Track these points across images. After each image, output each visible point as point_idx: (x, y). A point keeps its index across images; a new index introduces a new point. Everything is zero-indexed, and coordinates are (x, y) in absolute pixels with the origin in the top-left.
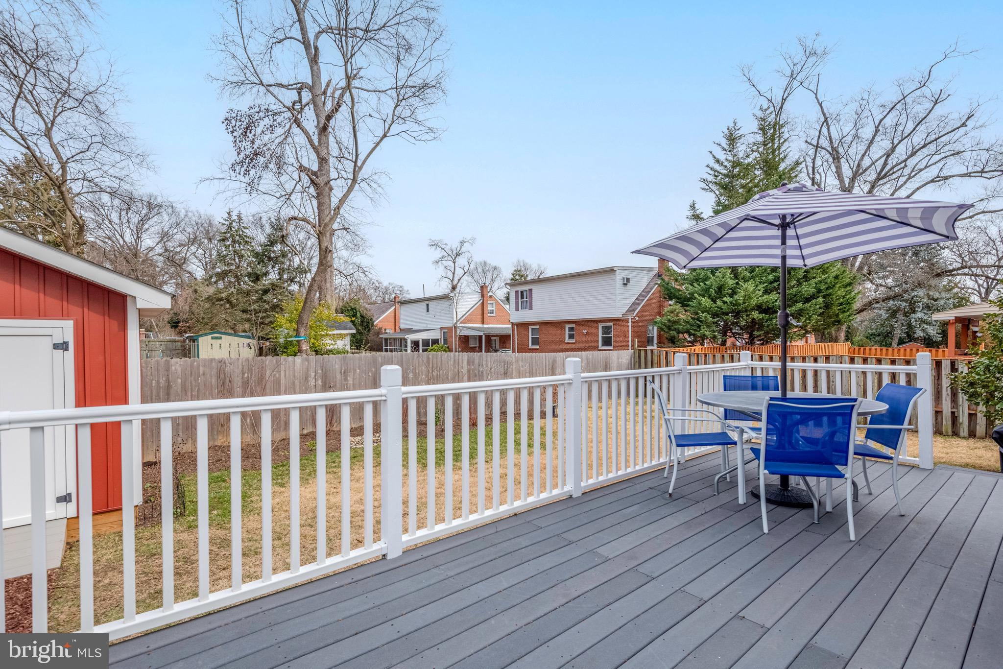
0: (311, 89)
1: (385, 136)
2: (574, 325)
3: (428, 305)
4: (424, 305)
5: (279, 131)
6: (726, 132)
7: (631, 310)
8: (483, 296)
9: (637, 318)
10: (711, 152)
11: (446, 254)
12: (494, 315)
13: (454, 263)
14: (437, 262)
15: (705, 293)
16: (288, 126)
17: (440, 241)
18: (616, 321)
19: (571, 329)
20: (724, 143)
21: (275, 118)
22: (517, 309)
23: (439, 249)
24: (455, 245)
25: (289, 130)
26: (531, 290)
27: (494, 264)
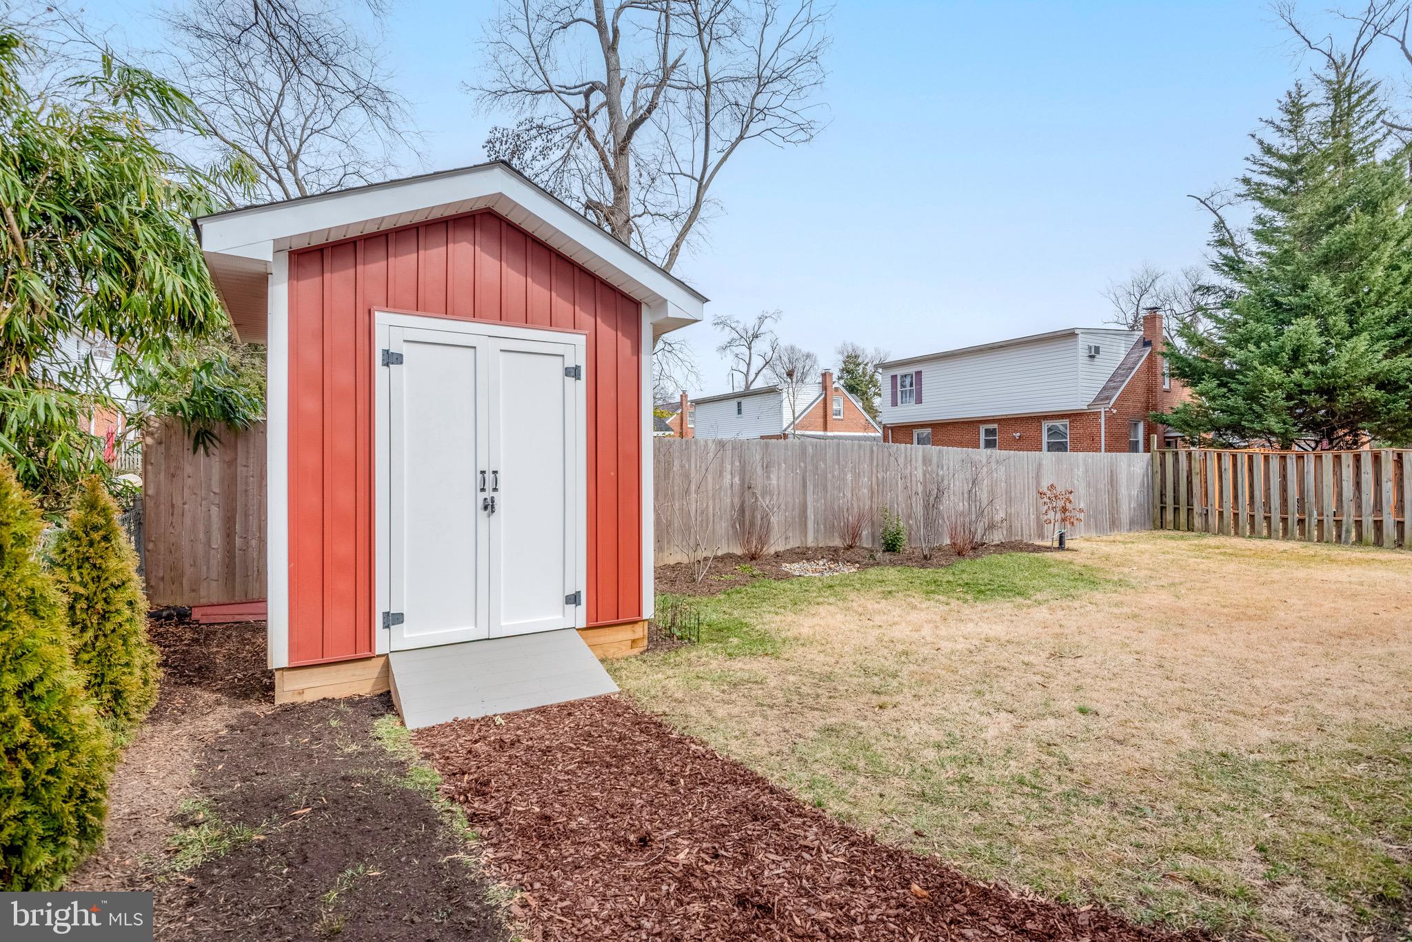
0: (606, 90)
1: (741, 137)
2: (991, 426)
3: (739, 404)
4: (734, 403)
5: (557, 154)
6: (1286, 100)
7: (1102, 397)
8: (825, 388)
9: (1115, 411)
10: (1253, 136)
11: (736, 336)
12: (841, 417)
13: (750, 348)
14: (724, 348)
15: (1271, 358)
16: (567, 146)
17: (729, 317)
18: (1073, 416)
19: (988, 432)
20: (1279, 117)
21: (549, 137)
22: (894, 404)
23: (727, 329)
24: (750, 323)
25: (568, 152)
26: (919, 373)
27: (805, 350)
